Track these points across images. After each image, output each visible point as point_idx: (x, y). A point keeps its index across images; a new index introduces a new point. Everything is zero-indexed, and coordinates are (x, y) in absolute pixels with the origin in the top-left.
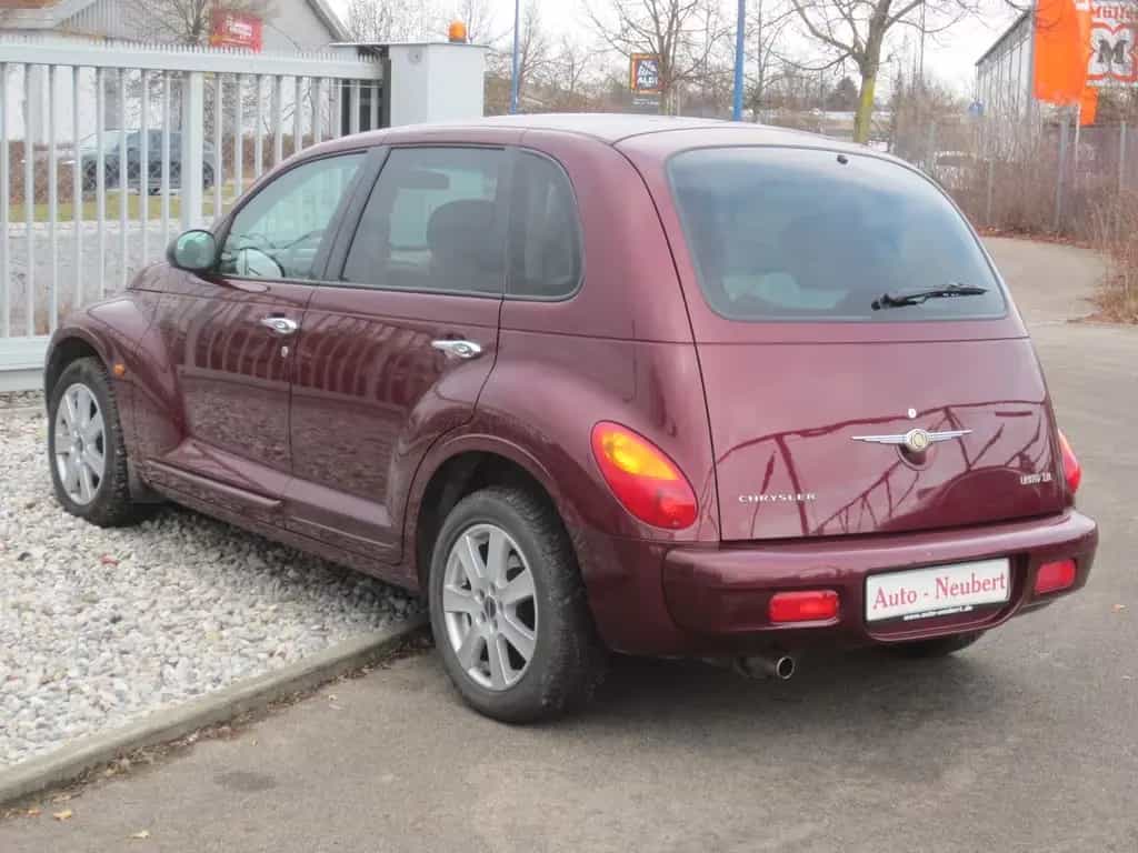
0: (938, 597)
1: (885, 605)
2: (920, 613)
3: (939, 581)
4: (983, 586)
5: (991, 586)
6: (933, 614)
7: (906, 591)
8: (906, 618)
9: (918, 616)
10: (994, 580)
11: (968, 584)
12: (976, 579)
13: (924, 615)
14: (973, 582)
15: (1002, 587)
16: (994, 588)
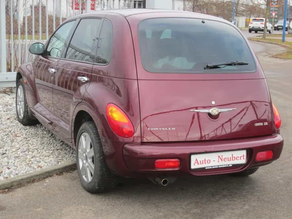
0: (219, 162)
1: (198, 164)
2: (212, 167)
3: (219, 157)
4: (236, 158)
5: (239, 158)
6: (217, 167)
7: (207, 160)
8: (206, 168)
9: (211, 168)
10: (240, 157)
11: (230, 158)
12: (233, 156)
13: (213, 167)
14: (233, 157)
15: (244, 159)
16: (240, 159)
